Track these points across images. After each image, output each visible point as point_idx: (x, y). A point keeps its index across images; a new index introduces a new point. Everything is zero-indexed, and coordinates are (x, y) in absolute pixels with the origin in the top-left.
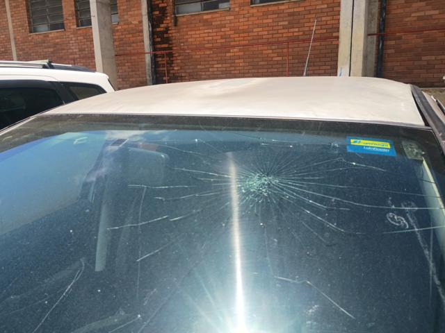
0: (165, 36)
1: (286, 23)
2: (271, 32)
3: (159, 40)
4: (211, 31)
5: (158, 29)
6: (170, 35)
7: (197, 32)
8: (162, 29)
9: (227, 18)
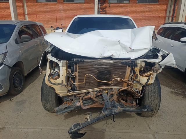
0: (104, 9)
1: (147, 10)
2: (142, 12)
3: (102, 10)
4: (122, 9)
5: (102, 7)
6: (106, 9)
7: (117, 9)
8: (103, 7)
9: (128, 6)
